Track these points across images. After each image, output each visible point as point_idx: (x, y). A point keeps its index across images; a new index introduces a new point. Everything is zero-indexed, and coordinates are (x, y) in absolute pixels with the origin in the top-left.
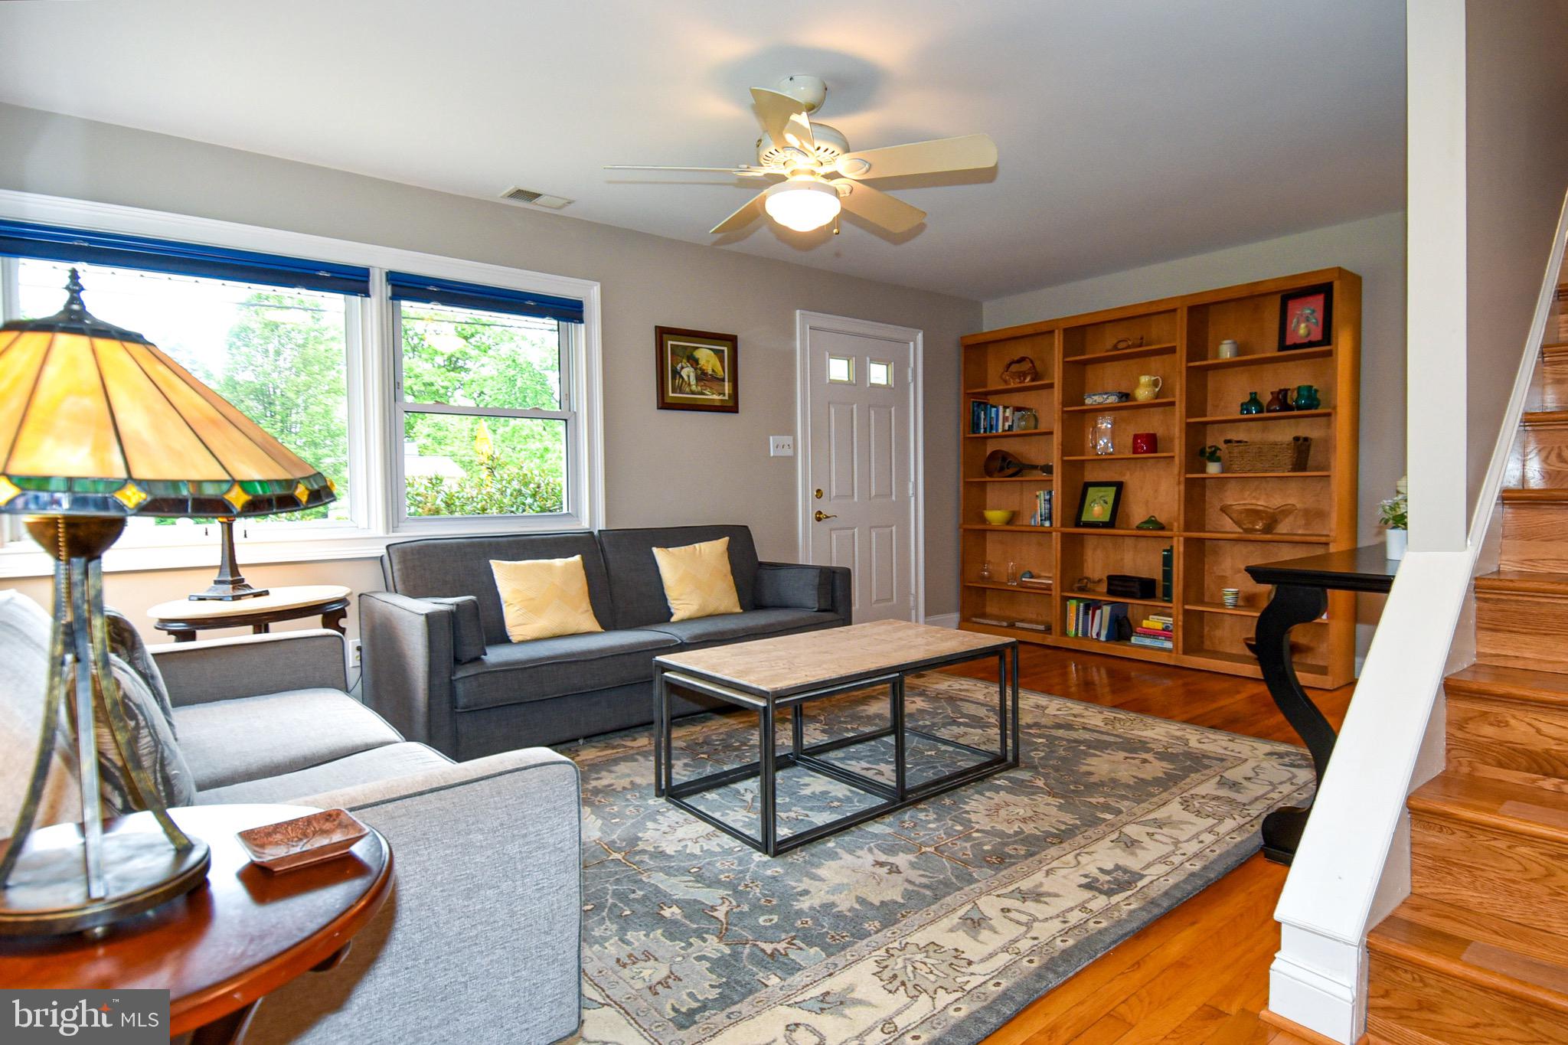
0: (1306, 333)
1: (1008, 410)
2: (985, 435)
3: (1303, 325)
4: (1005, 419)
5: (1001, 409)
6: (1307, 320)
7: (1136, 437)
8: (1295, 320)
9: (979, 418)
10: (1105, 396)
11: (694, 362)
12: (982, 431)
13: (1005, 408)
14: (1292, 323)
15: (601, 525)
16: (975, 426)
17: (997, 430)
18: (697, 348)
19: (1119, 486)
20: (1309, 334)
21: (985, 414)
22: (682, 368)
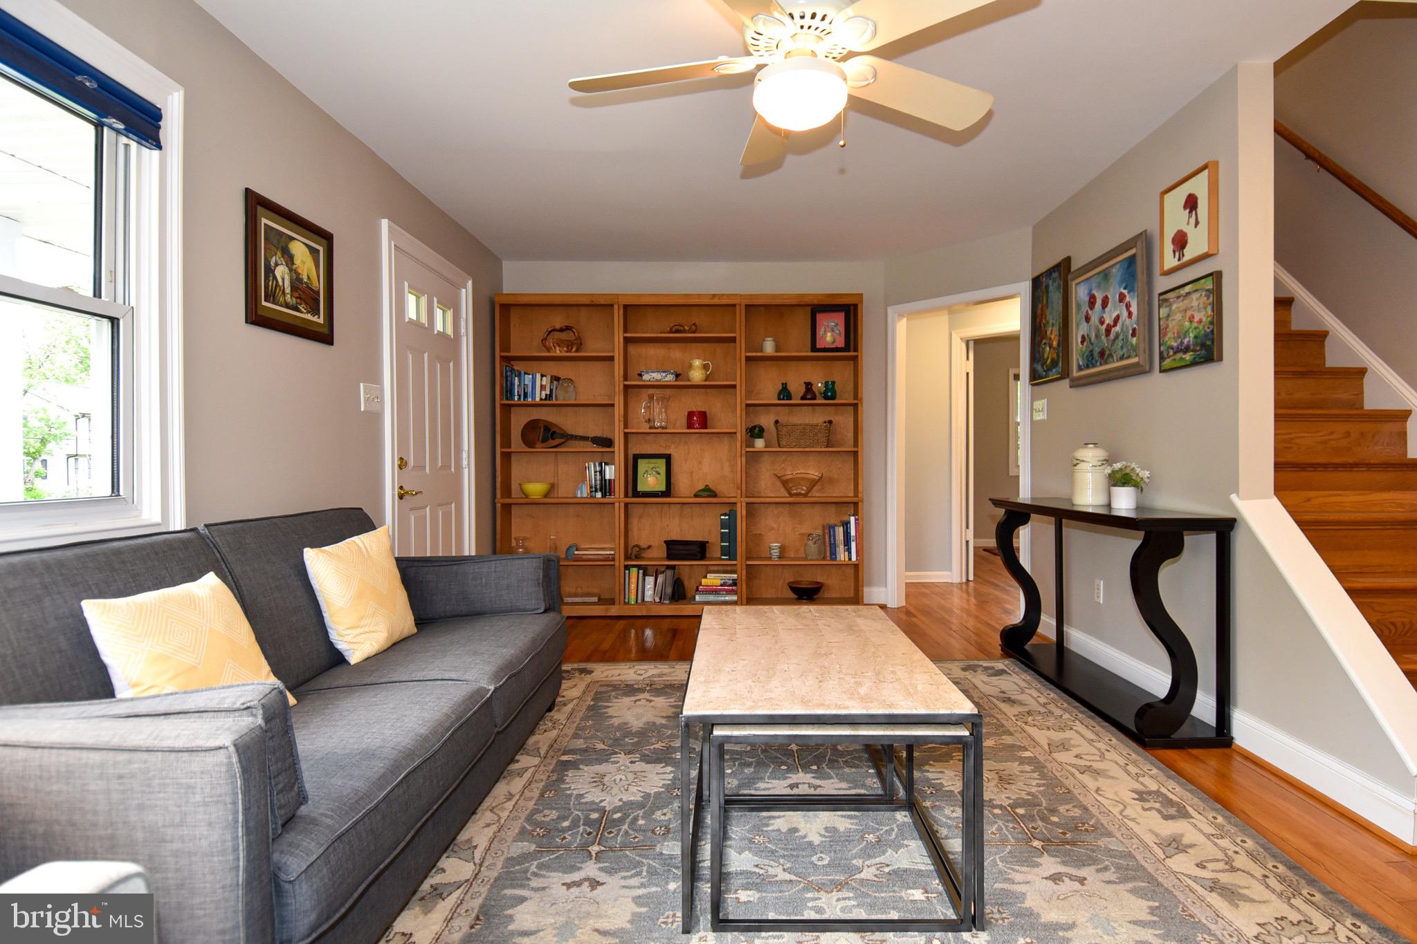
0: (832, 340)
1: (544, 378)
2: (519, 402)
3: (829, 334)
4: (542, 387)
5: (538, 376)
6: (833, 331)
7: (691, 414)
8: (823, 330)
9: (512, 384)
10: (664, 374)
11: (289, 259)
12: (516, 398)
13: (542, 376)
14: (821, 331)
15: (178, 522)
16: (508, 392)
17: (533, 398)
18: (294, 239)
19: (668, 458)
20: (834, 342)
21: (520, 381)
22: (277, 265)
